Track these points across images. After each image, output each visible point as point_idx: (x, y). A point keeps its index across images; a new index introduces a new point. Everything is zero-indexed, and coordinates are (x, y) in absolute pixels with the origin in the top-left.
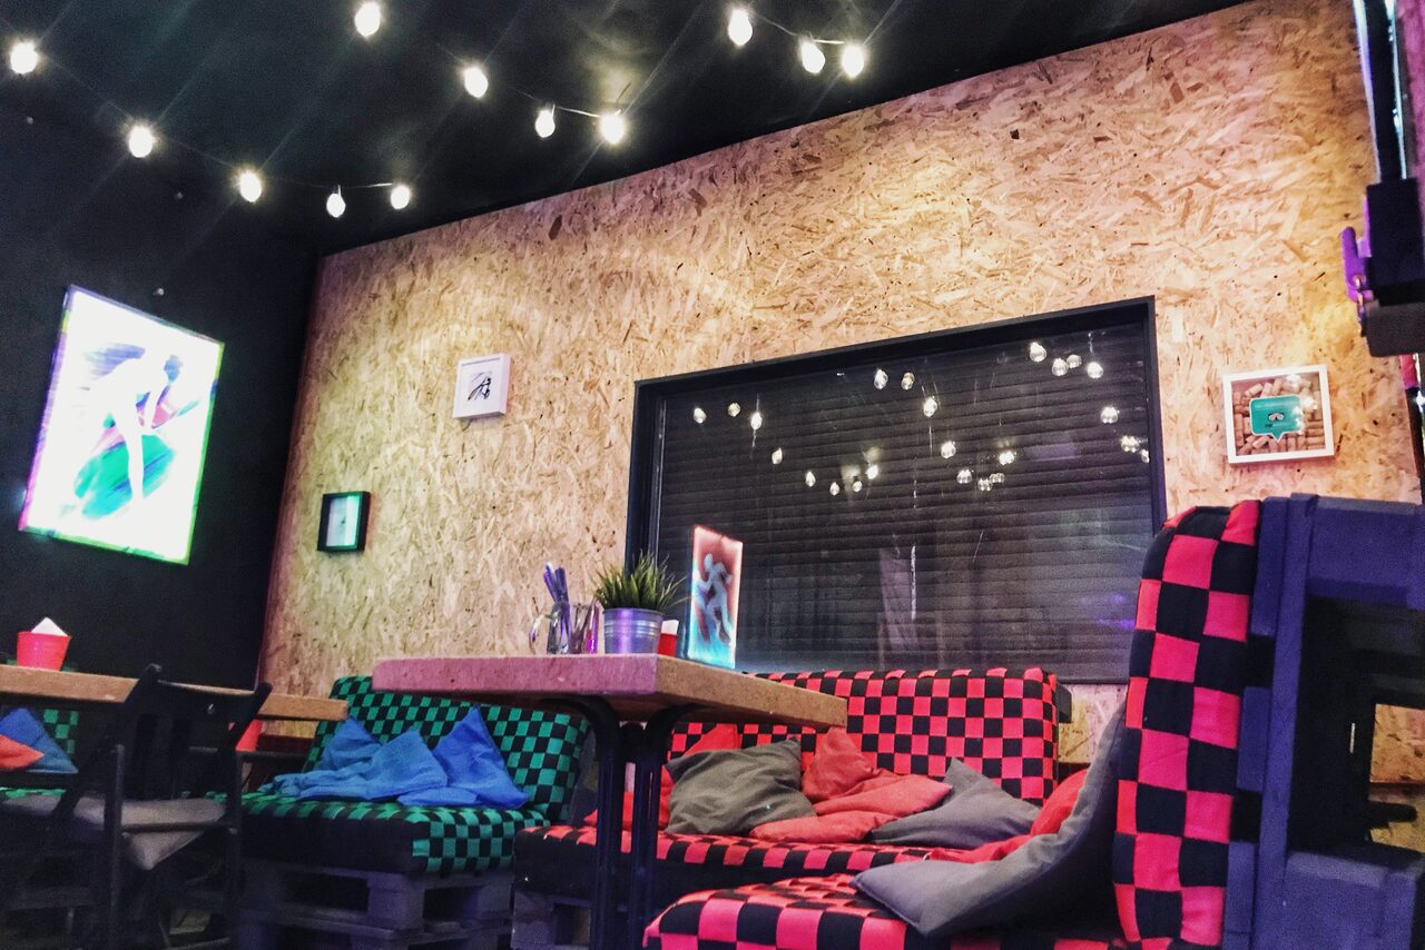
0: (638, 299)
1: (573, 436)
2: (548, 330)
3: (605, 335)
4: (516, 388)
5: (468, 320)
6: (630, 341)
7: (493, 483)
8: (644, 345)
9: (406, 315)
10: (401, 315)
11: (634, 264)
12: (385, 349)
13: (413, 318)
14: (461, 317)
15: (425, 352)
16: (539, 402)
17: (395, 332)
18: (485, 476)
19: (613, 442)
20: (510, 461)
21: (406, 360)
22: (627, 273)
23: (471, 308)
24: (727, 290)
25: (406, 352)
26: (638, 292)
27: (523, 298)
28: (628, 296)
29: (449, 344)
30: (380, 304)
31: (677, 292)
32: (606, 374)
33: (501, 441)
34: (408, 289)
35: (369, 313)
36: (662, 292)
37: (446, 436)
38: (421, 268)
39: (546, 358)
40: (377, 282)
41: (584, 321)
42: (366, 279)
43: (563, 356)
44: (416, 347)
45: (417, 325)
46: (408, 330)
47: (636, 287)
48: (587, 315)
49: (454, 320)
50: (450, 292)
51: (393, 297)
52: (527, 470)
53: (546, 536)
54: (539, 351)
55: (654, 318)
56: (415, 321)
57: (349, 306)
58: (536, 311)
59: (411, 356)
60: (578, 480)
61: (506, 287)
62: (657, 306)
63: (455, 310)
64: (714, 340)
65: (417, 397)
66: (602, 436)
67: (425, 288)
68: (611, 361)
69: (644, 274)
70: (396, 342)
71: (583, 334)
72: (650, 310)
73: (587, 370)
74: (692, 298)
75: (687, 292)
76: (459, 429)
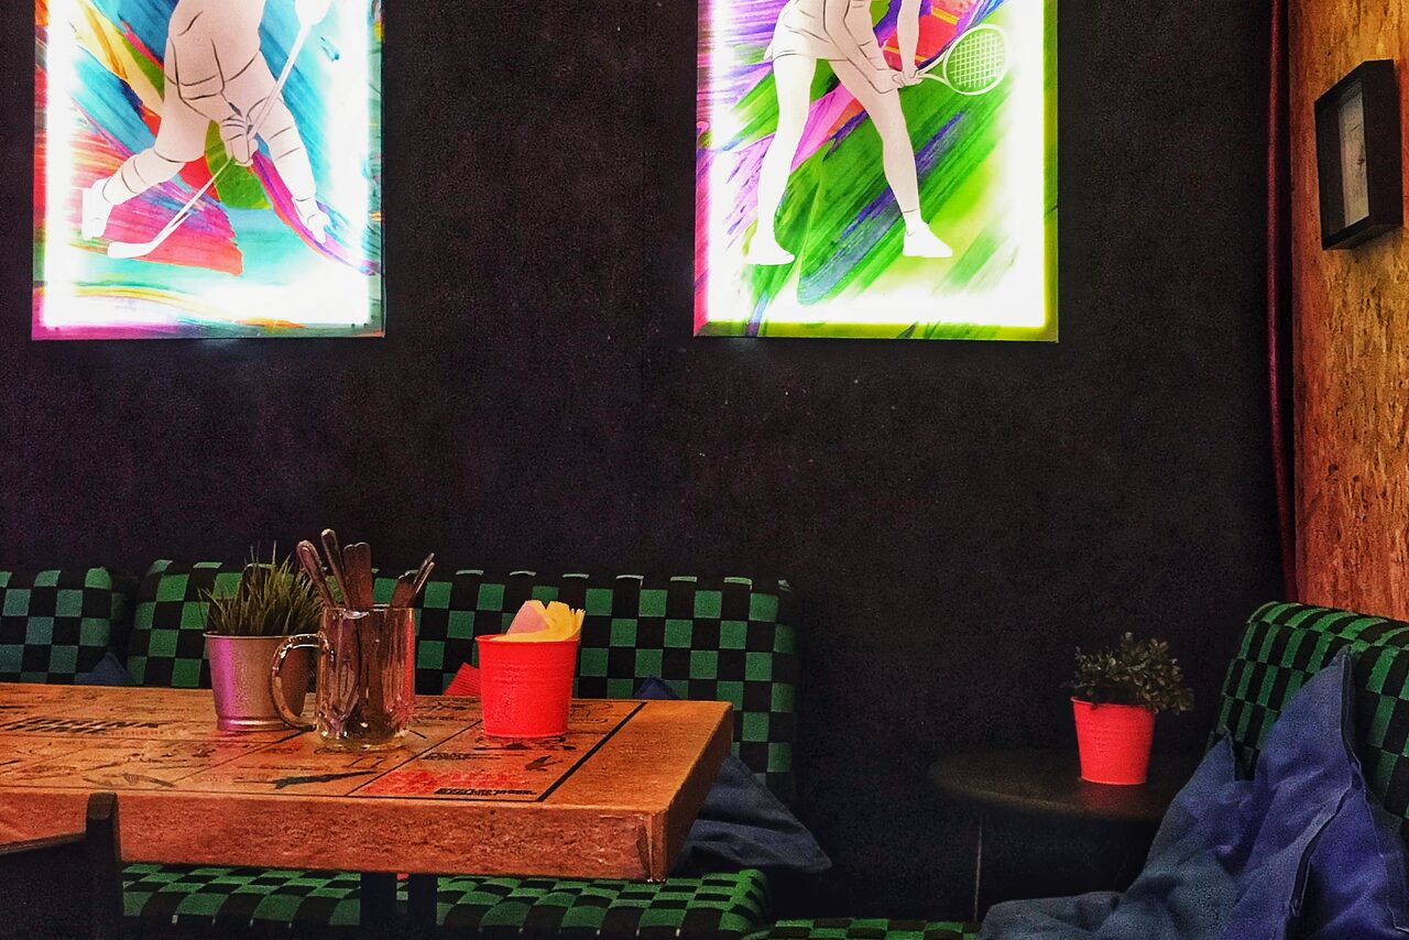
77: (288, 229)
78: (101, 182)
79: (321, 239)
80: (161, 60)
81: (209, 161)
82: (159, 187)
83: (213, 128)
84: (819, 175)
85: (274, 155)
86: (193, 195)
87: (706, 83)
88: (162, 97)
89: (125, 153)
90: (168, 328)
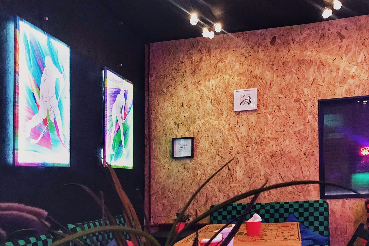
0: (316, 70)
1: (291, 118)
2: (274, 79)
3: (302, 83)
4: (261, 101)
5: (233, 74)
6: (314, 85)
7: (254, 134)
8: (321, 87)
9: (200, 70)
10: (197, 70)
11: (313, 58)
12: (191, 83)
13: (203, 72)
14: (230, 72)
15: (213, 85)
16: (273, 106)
17: (195, 77)
18: (250, 132)
19: (310, 121)
20: (262, 126)
21: (203, 88)
22: (310, 60)
23: (234, 70)
24: (356, 70)
25: (203, 85)
26: (316, 67)
27: (260, 67)
28: (312, 69)
29: (224, 83)
30: (185, 65)
31: (334, 69)
32: (304, 96)
33: (257, 119)
34: (199, 60)
35: (179, 68)
36: (327, 68)
37: (229, 117)
38: (205, 52)
39: (275, 89)
40: (182, 56)
41: (292, 77)
42: (175, 54)
43: (283, 90)
44: (207, 83)
45: (206, 75)
46: (202, 77)
47: (315, 66)
48: (292, 75)
49: (225, 74)
50: (222, 63)
51: (192, 63)
52: (271, 130)
53: (282, 153)
54: (271, 87)
55: (325, 78)
56: (205, 73)
57: (167, 65)
58: (267, 73)
59: (205, 86)
60: (295, 134)
61: (251, 62)
62: (326, 73)
63: (226, 70)
64: (353, 87)
65: (211, 102)
66: (305, 119)
67: (208, 60)
68: (306, 92)
69: (318, 61)
70: (197, 81)
71: (292, 82)
72: (322, 74)
73: (295, 95)
74: (341, 72)
75: (339, 69)
76: (235, 114)
77: (59, 139)
78: (29, 121)
79: (63, 142)
80: (39, 90)
81: (47, 119)
82: (39, 125)
83: (48, 110)
84: (116, 138)
85: (57, 120)
86: (44, 128)
87: (106, 117)
88: (40, 99)
89: (34, 114)
90: (40, 164)
